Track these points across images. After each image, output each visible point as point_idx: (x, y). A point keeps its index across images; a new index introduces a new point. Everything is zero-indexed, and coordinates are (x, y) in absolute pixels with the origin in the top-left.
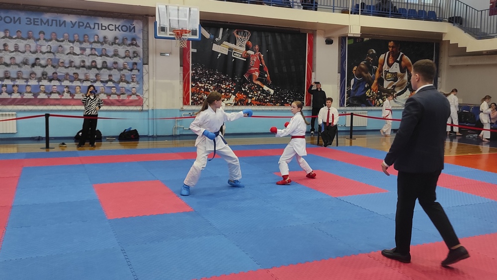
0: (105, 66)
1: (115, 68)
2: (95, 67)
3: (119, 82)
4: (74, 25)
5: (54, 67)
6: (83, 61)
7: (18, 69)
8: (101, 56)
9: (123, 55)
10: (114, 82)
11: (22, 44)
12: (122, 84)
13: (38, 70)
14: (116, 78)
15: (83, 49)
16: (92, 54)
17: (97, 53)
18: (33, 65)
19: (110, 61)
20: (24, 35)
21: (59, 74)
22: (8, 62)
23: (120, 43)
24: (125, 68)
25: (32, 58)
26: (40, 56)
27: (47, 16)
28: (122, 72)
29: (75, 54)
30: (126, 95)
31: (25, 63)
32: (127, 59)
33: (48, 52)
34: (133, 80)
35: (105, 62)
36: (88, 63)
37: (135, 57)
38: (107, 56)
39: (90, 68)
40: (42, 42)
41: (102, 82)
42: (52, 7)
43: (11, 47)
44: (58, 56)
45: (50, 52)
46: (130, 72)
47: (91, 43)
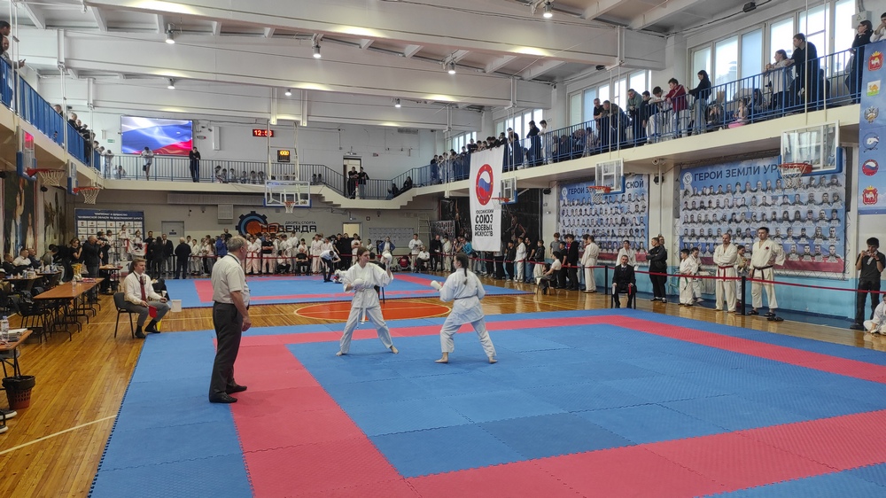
0: (798, 218)
1: (809, 219)
2: (787, 219)
3: (814, 238)
4: (766, 169)
5: (748, 222)
6: (775, 213)
7: (718, 226)
8: (794, 204)
9: (820, 201)
10: (808, 238)
11: (722, 198)
12: (817, 241)
13: (734, 227)
14: (810, 233)
15: (775, 198)
16: (784, 204)
17: (789, 201)
18: (730, 221)
19: (803, 210)
20: (724, 190)
21: (752, 230)
22: (711, 219)
23: (816, 184)
24: (822, 218)
25: (729, 213)
26: (735, 210)
27: (744, 165)
28: (817, 225)
29: (766, 205)
30: (822, 256)
31: (724, 220)
32: (825, 206)
33: (742, 205)
34: (831, 234)
35: (798, 212)
36: (779, 216)
37: (835, 201)
38: (802, 204)
39: (781, 221)
40: (738, 194)
41: (794, 238)
42: (748, 154)
43: (714, 205)
44: (751, 209)
45: (745, 205)
46: (827, 223)
47: (783, 189)
